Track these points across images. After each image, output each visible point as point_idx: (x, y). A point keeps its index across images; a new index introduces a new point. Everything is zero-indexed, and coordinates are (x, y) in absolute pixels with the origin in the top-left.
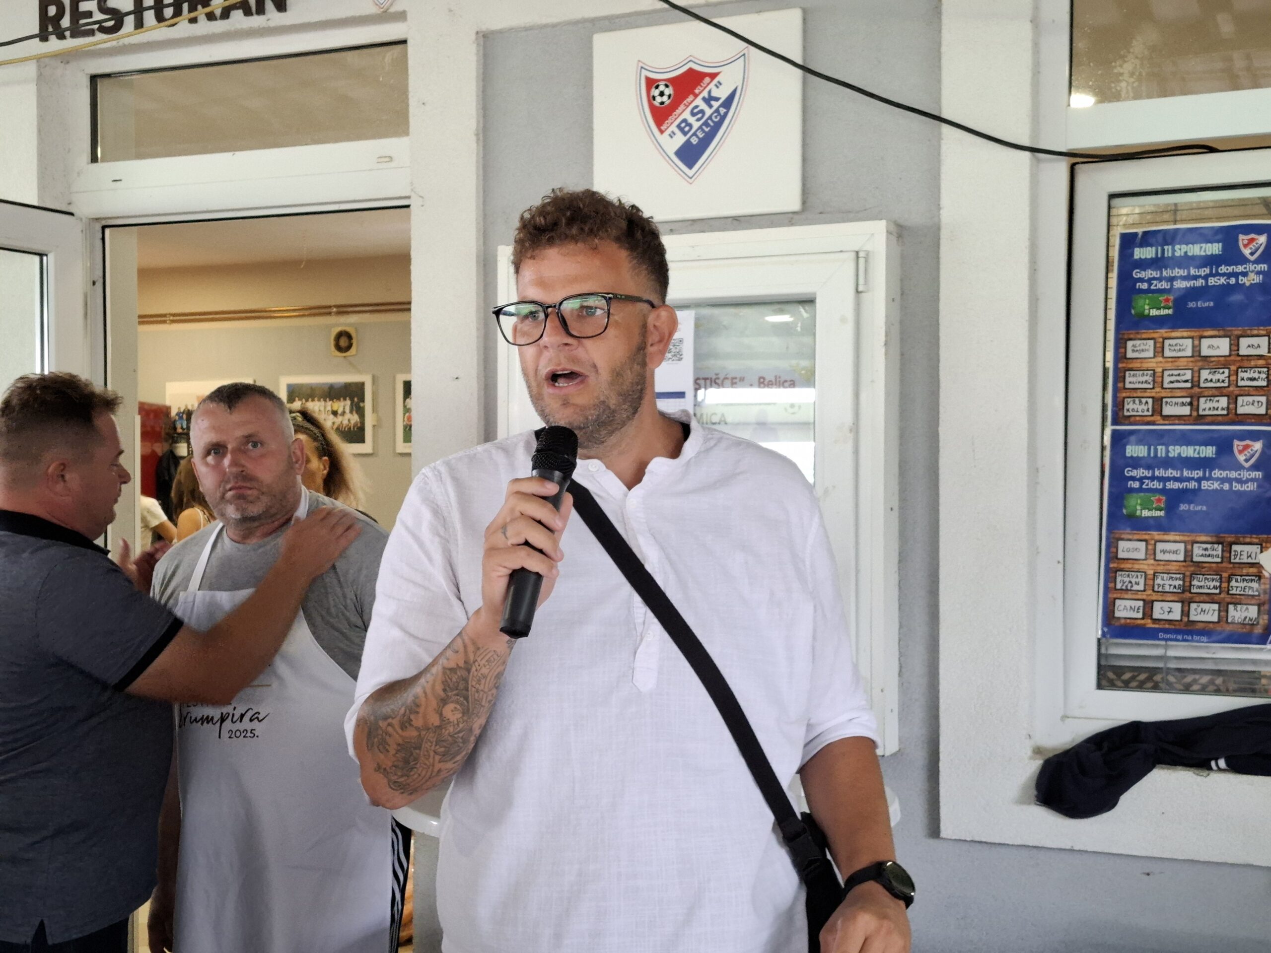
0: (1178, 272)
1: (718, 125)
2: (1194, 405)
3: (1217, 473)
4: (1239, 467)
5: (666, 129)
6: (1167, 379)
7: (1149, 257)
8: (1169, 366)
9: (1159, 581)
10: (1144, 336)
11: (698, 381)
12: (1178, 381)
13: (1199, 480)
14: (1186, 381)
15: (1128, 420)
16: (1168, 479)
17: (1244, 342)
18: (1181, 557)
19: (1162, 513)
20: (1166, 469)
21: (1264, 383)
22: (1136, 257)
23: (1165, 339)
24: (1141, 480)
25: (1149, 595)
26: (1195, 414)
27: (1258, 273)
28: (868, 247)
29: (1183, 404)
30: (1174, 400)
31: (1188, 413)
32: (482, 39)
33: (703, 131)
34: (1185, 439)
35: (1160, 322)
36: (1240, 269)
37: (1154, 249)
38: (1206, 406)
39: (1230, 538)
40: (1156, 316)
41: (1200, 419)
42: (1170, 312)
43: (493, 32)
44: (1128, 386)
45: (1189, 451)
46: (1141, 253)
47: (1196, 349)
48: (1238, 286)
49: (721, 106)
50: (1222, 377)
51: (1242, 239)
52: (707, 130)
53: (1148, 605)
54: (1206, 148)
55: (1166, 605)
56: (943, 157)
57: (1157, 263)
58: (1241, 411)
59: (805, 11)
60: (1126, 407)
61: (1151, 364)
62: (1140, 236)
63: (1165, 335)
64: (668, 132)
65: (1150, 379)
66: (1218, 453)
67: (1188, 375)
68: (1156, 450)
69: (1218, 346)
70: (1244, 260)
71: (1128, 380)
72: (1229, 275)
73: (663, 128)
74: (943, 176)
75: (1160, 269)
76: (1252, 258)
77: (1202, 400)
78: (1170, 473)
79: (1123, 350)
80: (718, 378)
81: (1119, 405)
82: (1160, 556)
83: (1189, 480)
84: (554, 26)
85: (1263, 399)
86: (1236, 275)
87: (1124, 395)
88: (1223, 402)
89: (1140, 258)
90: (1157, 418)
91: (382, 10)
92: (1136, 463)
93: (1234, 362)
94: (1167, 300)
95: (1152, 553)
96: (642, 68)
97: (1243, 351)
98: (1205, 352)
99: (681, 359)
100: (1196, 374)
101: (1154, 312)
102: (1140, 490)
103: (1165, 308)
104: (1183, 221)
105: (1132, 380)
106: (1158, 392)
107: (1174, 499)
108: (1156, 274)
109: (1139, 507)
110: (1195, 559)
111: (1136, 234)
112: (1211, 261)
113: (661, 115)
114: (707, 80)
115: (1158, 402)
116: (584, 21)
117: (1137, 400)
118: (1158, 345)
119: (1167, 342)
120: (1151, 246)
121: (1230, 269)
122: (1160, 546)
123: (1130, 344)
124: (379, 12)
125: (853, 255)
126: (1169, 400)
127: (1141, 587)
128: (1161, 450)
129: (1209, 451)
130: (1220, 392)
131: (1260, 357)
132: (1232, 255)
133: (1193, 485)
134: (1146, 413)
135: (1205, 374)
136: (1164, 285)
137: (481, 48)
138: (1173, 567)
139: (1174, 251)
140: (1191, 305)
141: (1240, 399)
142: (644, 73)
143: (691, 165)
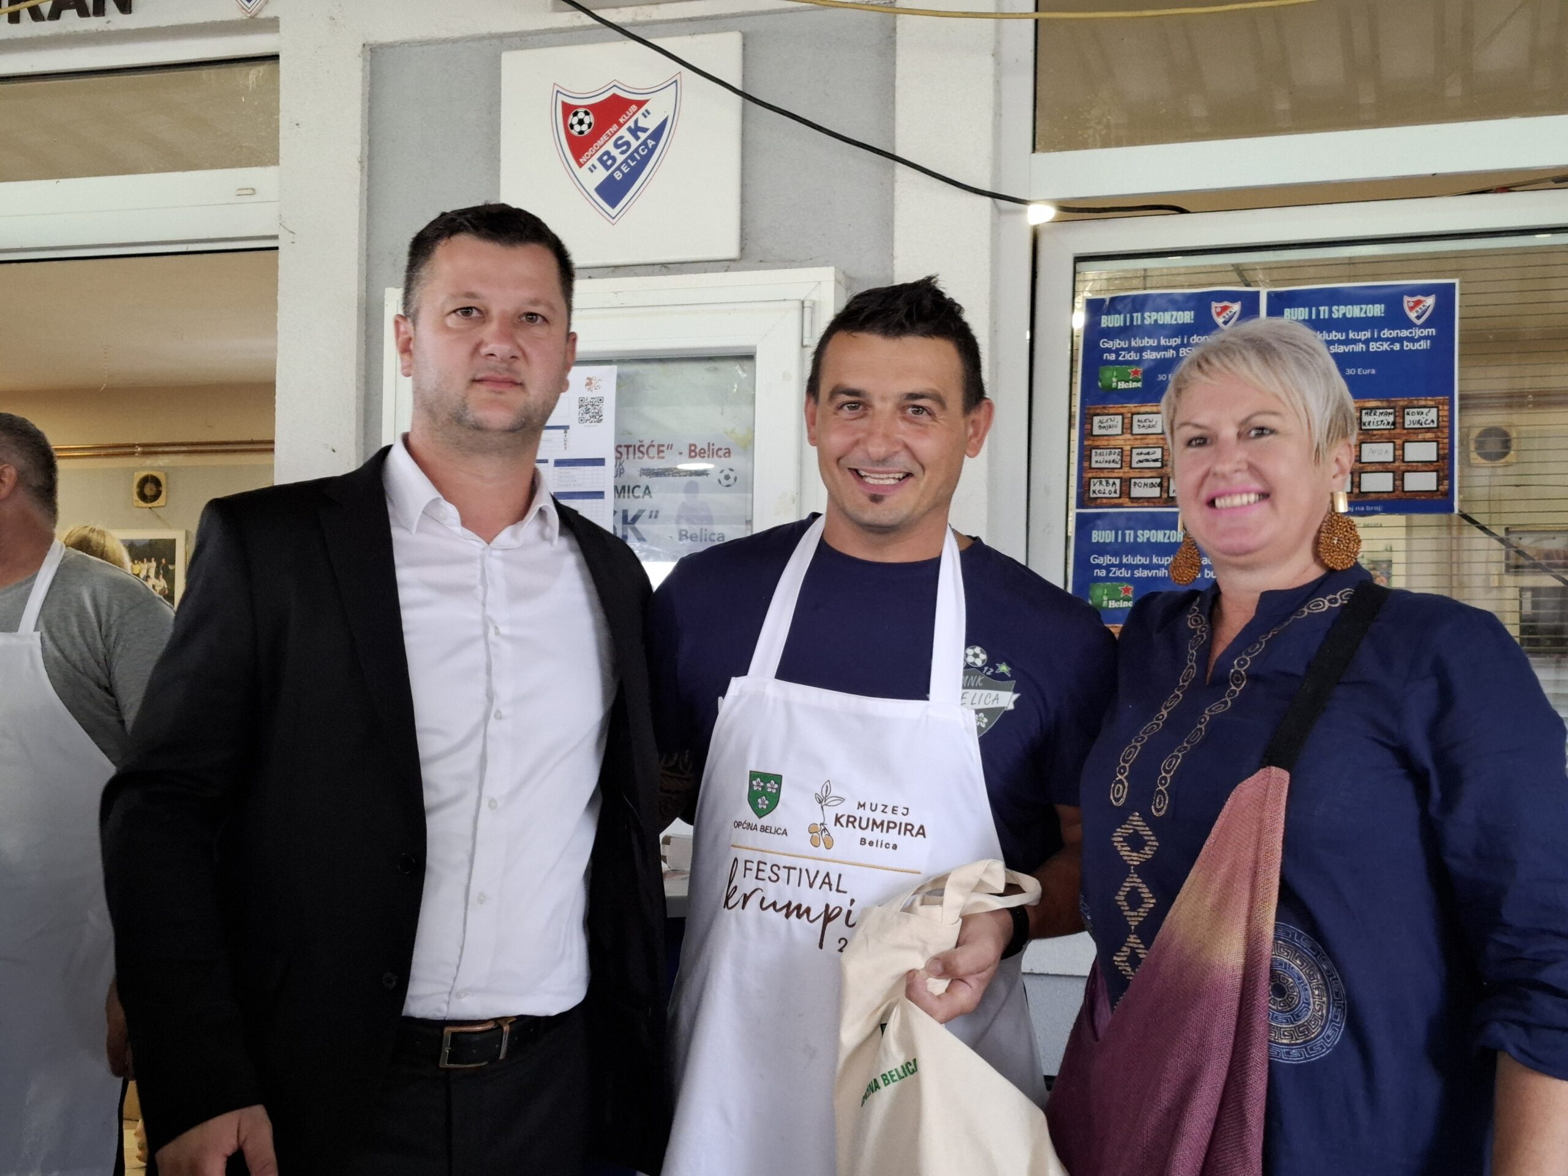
0: (1148, 342)
1: (646, 159)
2: (1163, 486)
5: (585, 162)
6: (1136, 458)
7: (1117, 325)
8: (1138, 443)
10: (1112, 411)
11: (619, 449)
12: (1147, 460)
14: (1156, 460)
15: (1094, 502)
16: (1137, 567)
19: (1130, 604)
20: (1134, 556)
22: (1103, 325)
23: (1133, 414)
24: (1108, 568)
26: (1165, 496)
28: (814, 297)
29: (1152, 485)
30: (1143, 481)
31: (1158, 495)
32: (369, 52)
33: (629, 165)
34: (1155, 522)
35: (1129, 396)
37: (1122, 316)
40: (1125, 389)
42: (1139, 385)
43: (381, 46)
44: (1094, 465)
45: (1158, 536)
46: (1108, 321)
49: (649, 138)
51: (1215, 307)
52: (632, 164)
56: (897, 201)
57: (1125, 332)
59: (745, 37)
60: (1092, 488)
61: (1119, 442)
62: (1107, 303)
63: (1134, 410)
64: (589, 165)
65: (1117, 458)
67: (1157, 454)
68: (1124, 535)
71: (1094, 458)
73: (582, 161)
74: (897, 223)
75: (1127, 339)
76: (1225, 327)
78: (1139, 560)
79: (1088, 426)
80: (643, 446)
81: (1083, 487)
83: (1158, 567)
84: (455, 41)
87: (1090, 475)
89: (1108, 327)
90: (1125, 500)
91: (249, 15)
92: (1102, 549)
94: (1136, 372)
96: (558, 92)
99: (601, 420)
101: (1123, 386)
102: (1107, 579)
103: (1133, 381)
104: (1151, 288)
105: (1098, 459)
106: (1126, 472)
108: (1124, 344)
109: (1105, 598)
111: (1103, 300)
112: (1183, 330)
113: (579, 146)
114: (634, 108)
115: (1126, 483)
116: (491, 37)
117: (1104, 481)
118: (1126, 421)
119: (1135, 418)
123: (1095, 420)
124: (245, 18)
125: (798, 305)
126: (1137, 481)
128: (1129, 535)
132: (1204, 324)
134: (1113, 495)
136: (1132, 356)
137: (368, 64)
139: (1143, 319)
140: (1161, 376)
142: (561, 98)
143: (613, 205)
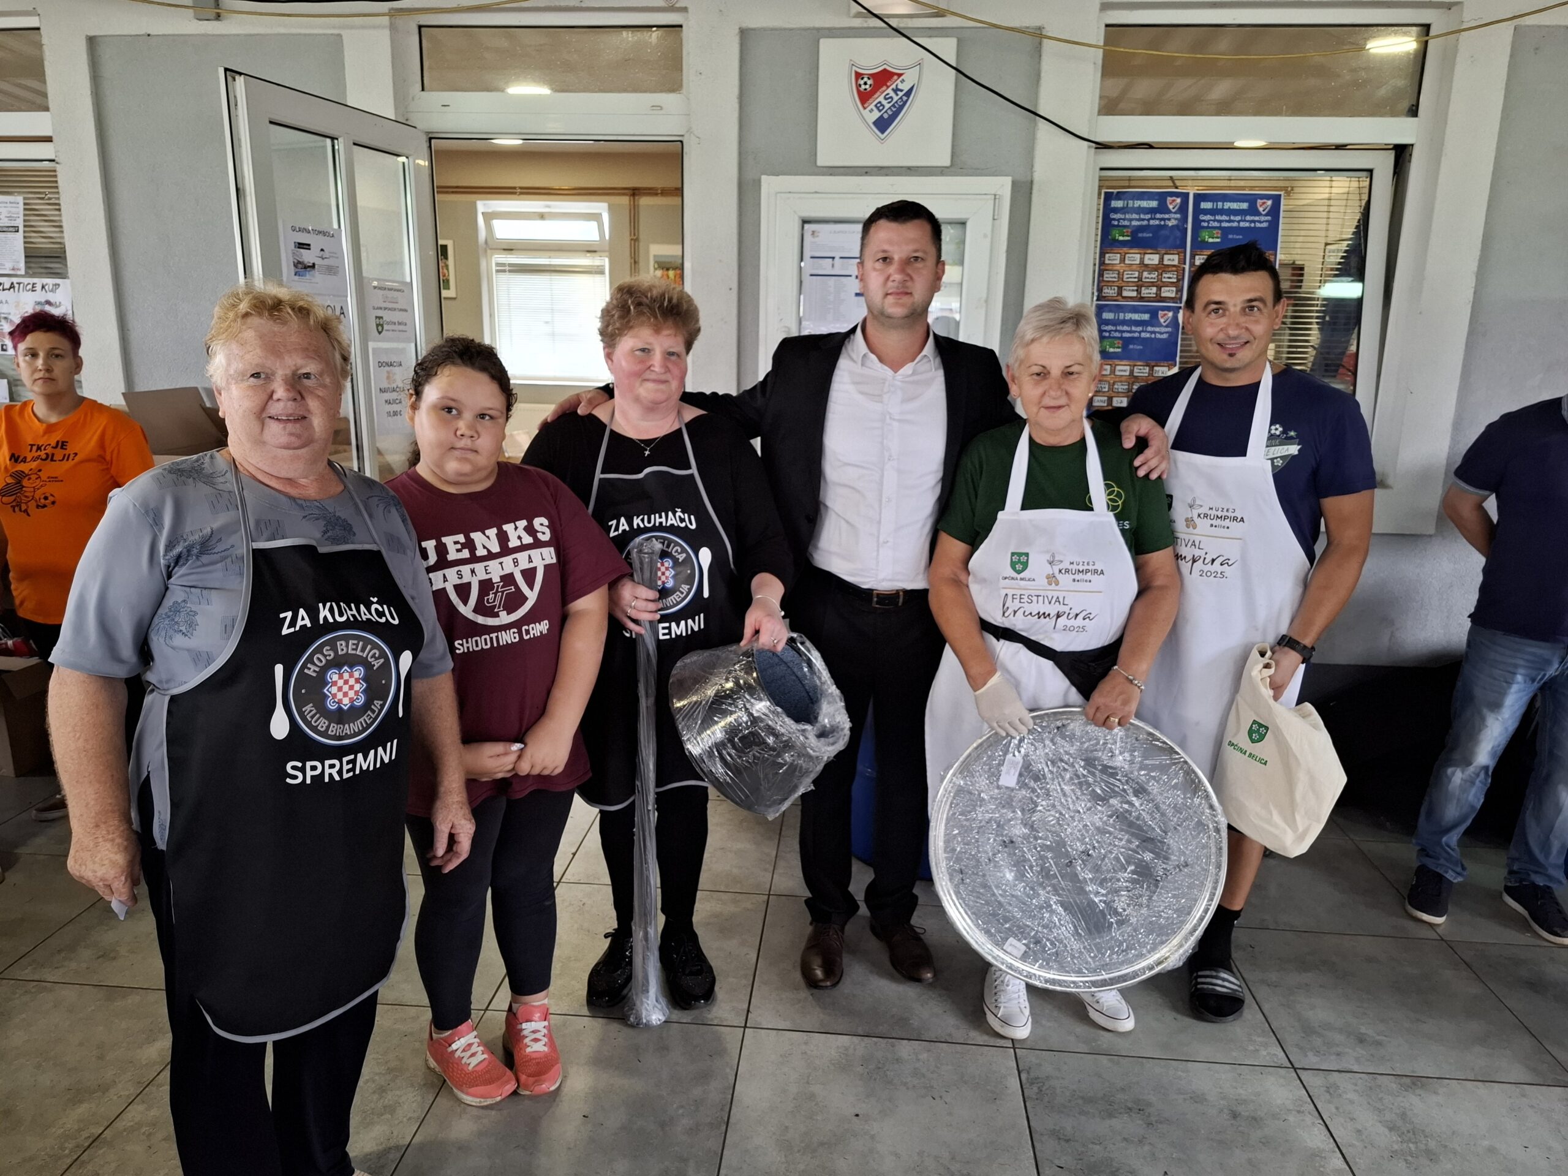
0: (1135, 216)
1: (901, 108)
2: (1138, 291)
3: (1149, 329)
4: (1160, 325)
5: (867, 107)
6: (1125, 276)
7: (1120, 206)
8: (1127, 269)
9: (1116, 386)
10: (1115, 251)
12: (1131, 277)
13: (1140, 332)
14: (1136, 277)
15: (1104, 298)
16: (1124, 331)
17: (1166, 257)
18: (1128, 373)
19: (1119, 350)
20: (1123, 326)
21: (1175, 280)
22: (1112, 206)
24: (1110, 332)
25: (1111, 394)
26: (1139, 296)
27: (1176, 219)
28: (1001, 192)
29: (1133, 290)
30: (1129, 288)
31: (1135, 295)
32: (741, 32)
33: (892, 110)
34: (1135, 310)
35: (1124, 244)
36: (1167, 216)
37: (1123, 201)
38: (1145, 292)
39: (1153, 363)
40: (1122, 240)
41: (1142, 299)
42: (1129, 238)
44: (1105, 279)
45: (1136, 317)
46: (1117, 204)
47: (1142, 260)
48: (1165, 226)
49: (904, 95)
50: (1153, 276)
51: (1169, 199)
52: (894, 109)
53: (1110, 399)
54: (1149, 146)
55: (1119, 399)
57: (1123, 210)
58: (1163, 295)
59: (959, 40)
60: (1104, 291)
61: (1118, 268)
62: (1115, 194)
63: (1126, 252)
64: (869, 108)
65: (1116, 276)
66: (1151, 317)
67: (1136, 274)
68: (1117, 316)
69: (1152, 259)
70: (1169, 212)
71: (1105, 276)
72: (1161, 219)
73: (866, 105)
75: (1124, 213)
76: (1173, 211)
77: (1143, 288)
78: (1126, 328)
79: (1103, 259)
81: (1100, 290)
82: (1117, 373)
83: (1135, 332)
84: (793, 29)
85: (1174, 289)
86: (1164, 219)
87: (1104, 284)
88: (1154, 290)
89: (1117, 207)
90: (1119, 298)
91: (670, 5)
92: (1108, 322)
93: (1161, 268)
94: (1128, 232)
95: (1113, 371)
96: (853, 65)
97: (1166, 262)
98: (1146, 262)
100: (1141, 274)
101: (1121, 238)
102: (1109, 337)
103: (1126, 236)
105: (1108, 276)
106: (1120, 283)
107: (1126, 342)
108: (1122, 216)
109: (1108, 347)
110: (1135, 374)
111: (1112, 193)
112: (1152, 211)
113: (864, 97)
114: (896, 77)
115: (1120, 289)
117: (1110, 287)
118: (1122, 257)
119: (1127, 255)
120: (1120, 199)
121: (1162, 216)
122: (1118, 368)
123: (1107, 256)
124: (668, 6)
125: (992, 197)
126: (1125, 288)
127: (1106, 390)
128: (1121, 316)
129: (1146, 317)
130: (1152, 284)
131: (1174, 266)
132: (1163, 208)
133: (1136, 335)
134: (1114, 295)
135: (1145, 274)
136: (1126, 223)
138: (1123, 379)
139: (1133, 204)
140: (1140, 235)
141: (1163, 289)
142: (854, 68)
143: (883, 132)
